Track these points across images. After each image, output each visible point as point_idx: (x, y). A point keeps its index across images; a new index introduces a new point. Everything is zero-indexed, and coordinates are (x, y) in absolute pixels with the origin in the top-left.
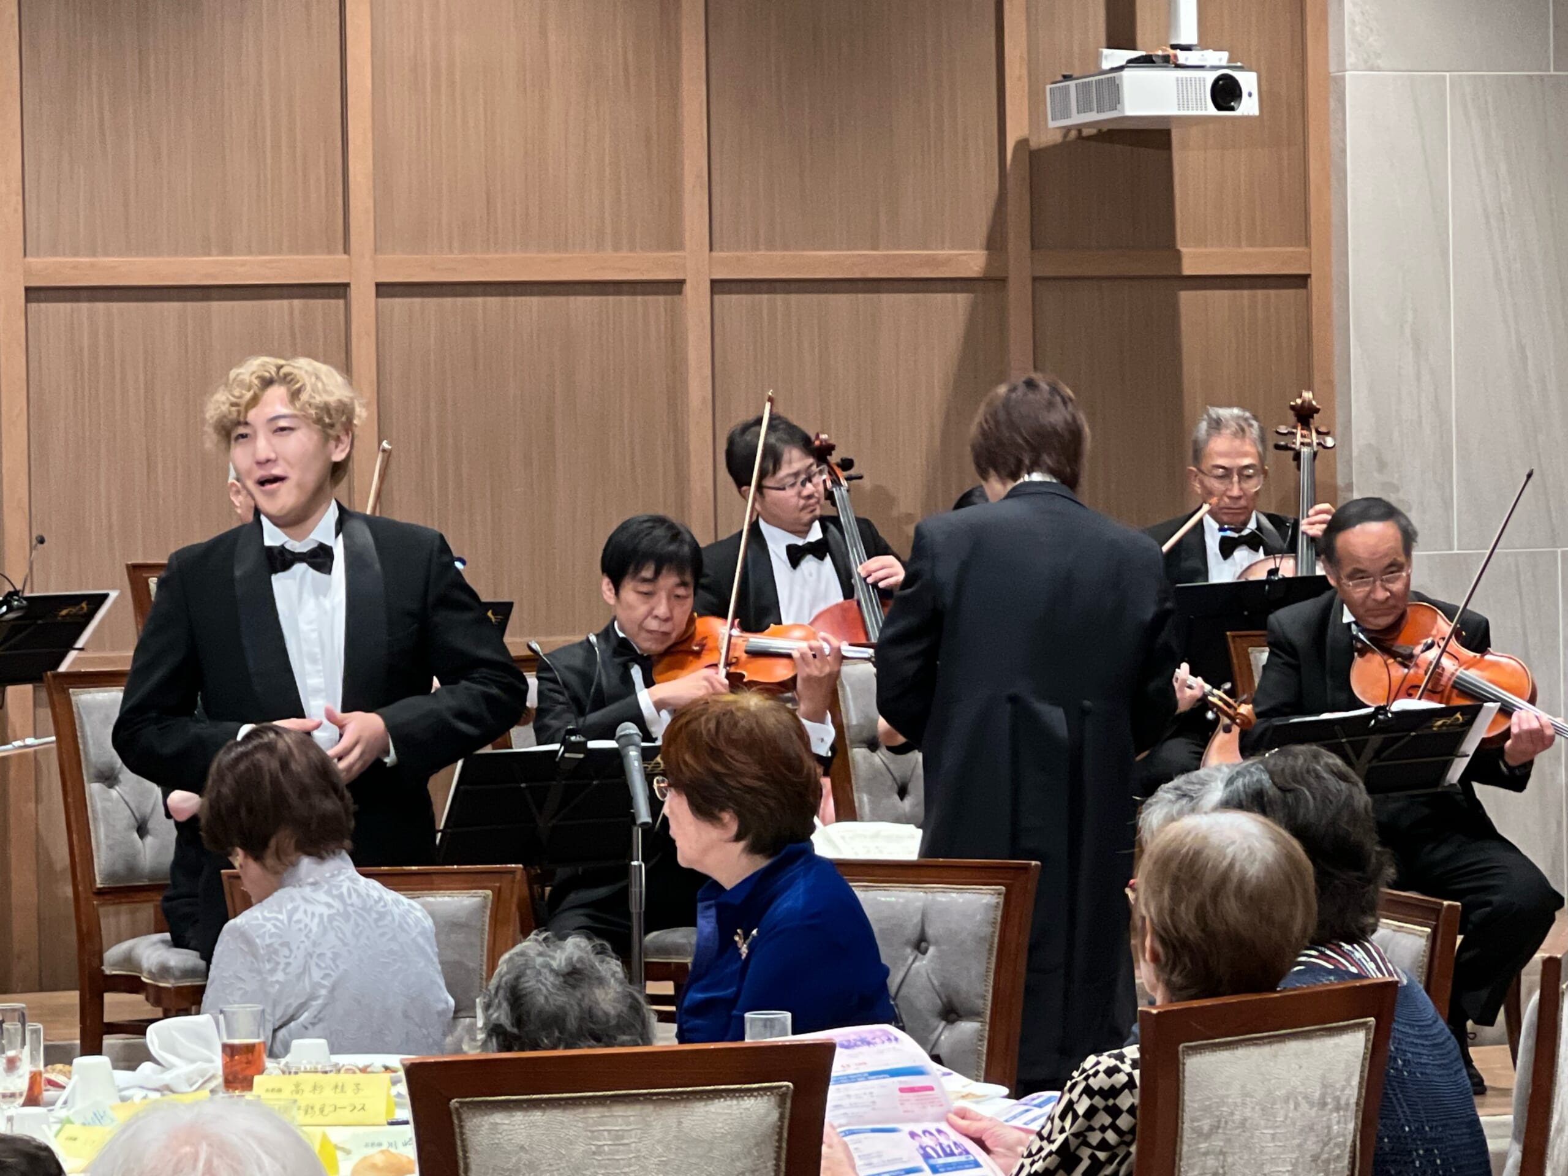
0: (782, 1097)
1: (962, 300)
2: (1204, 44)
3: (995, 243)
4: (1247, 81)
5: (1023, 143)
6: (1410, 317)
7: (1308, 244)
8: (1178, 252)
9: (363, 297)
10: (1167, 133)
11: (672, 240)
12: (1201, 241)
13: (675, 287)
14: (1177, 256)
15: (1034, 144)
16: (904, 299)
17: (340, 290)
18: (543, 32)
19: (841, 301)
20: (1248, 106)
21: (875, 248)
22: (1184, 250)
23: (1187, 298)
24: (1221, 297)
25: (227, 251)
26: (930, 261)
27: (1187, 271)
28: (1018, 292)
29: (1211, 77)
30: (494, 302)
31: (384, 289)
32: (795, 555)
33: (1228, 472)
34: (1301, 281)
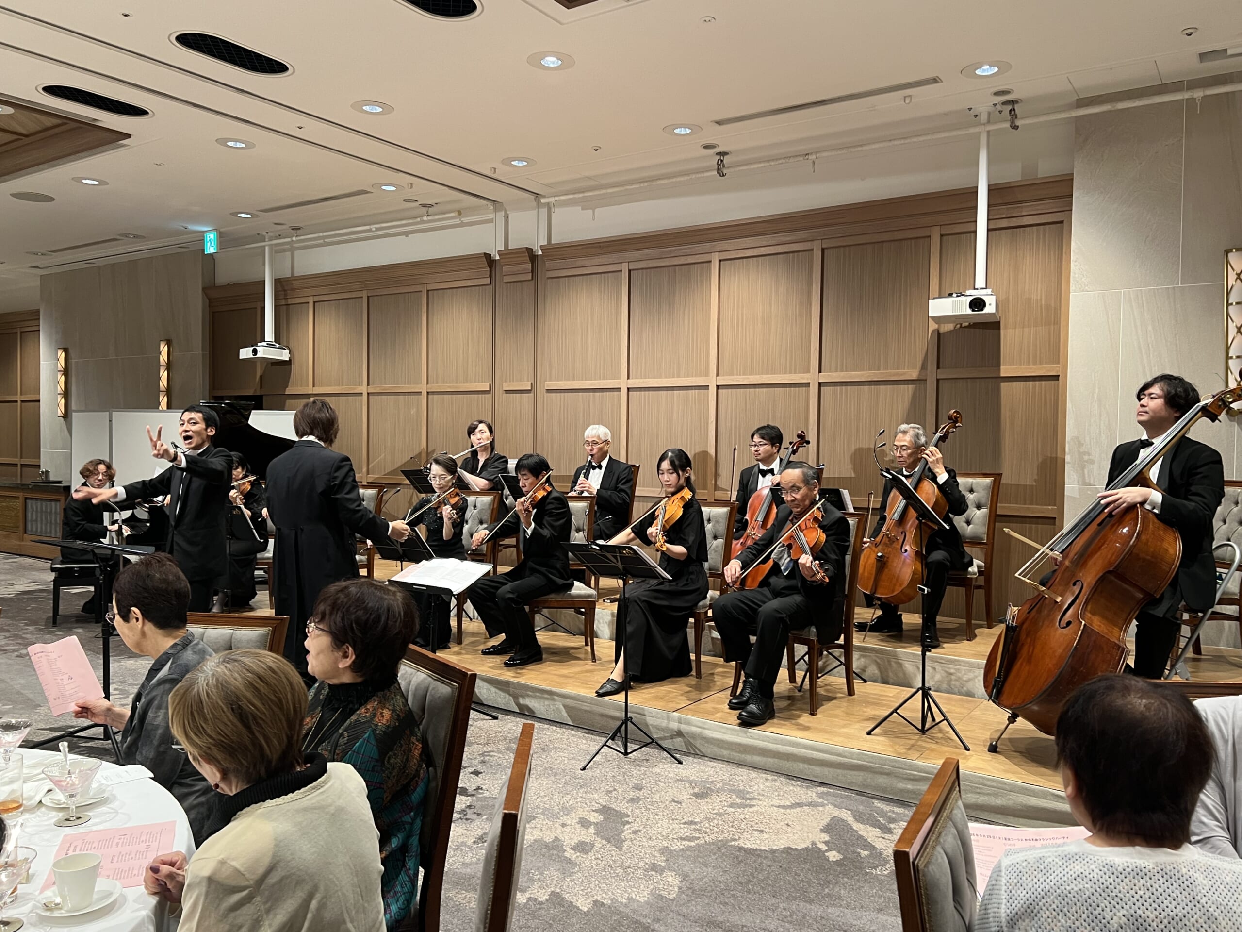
1: (911, 387)
3: (924, 367)
4: (990, 300)
6: (1097, 391)
7: (1058, 363)
8: (1000, 368)
9: (713, 389)
12: (1011, 364)
13: (807, 385)
14: (999, 370)
15: (942, 331)
16: (889, 387)
17: (706, 387)
18: (770, 305)
19: (865, 389)
21: (879, 370)
23: (1003, 384)
24: (1019, 384)
26: (898, 374)
27: (1002, 375)
28: (931, 384)
29: (969, 299)
30: (752, 390)
31: (718, 387)
34: (1056, 377)
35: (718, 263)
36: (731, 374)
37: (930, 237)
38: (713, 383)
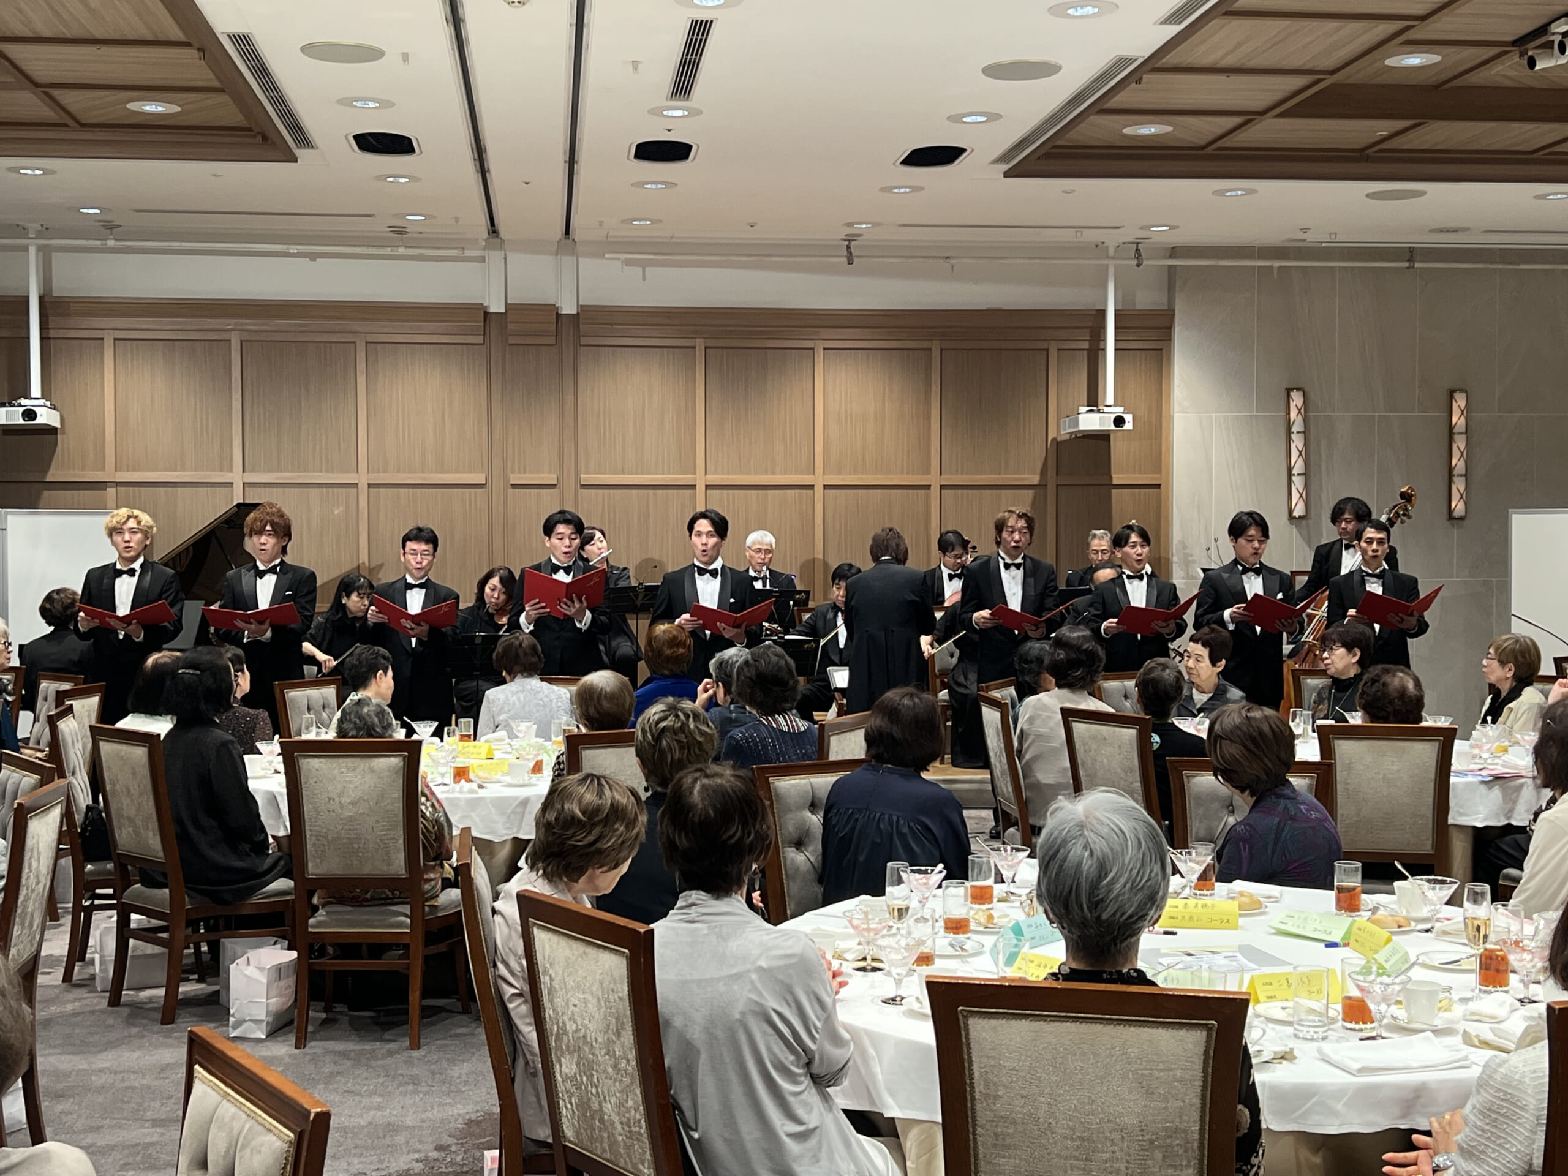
0: (404, 757)
1: (1031, 492)
2: (1115, 405)
3: (1043, 473)
4: (1128, 418)
5: (1054, 439)
6: (1196, 499)
7: (1159, 474)
9: (819, 489)
10: (1109, 436)
11: (928, 472)
13: (928, 487)
14: (1111, 478)
15: (1059, 439)
16: (1010, 492)
17: (812, 487)
18: (884, 403)
19: (988, 492)
20: (1128, 426)
21: (1000, 474)
22: (1114, 476)
23: (1113, 491)
25: (773, 473)
26: (1019, 479)
27: (1115, 482)
29: (1113, 416)
30: (864, 491)
31: (826, 487)
32: (951, 577)
33: (1097, 551)
34: (1158, 486)
35: (822, 352)
36: (839, 473)
37: (1047, 350)
38: (819, 482)
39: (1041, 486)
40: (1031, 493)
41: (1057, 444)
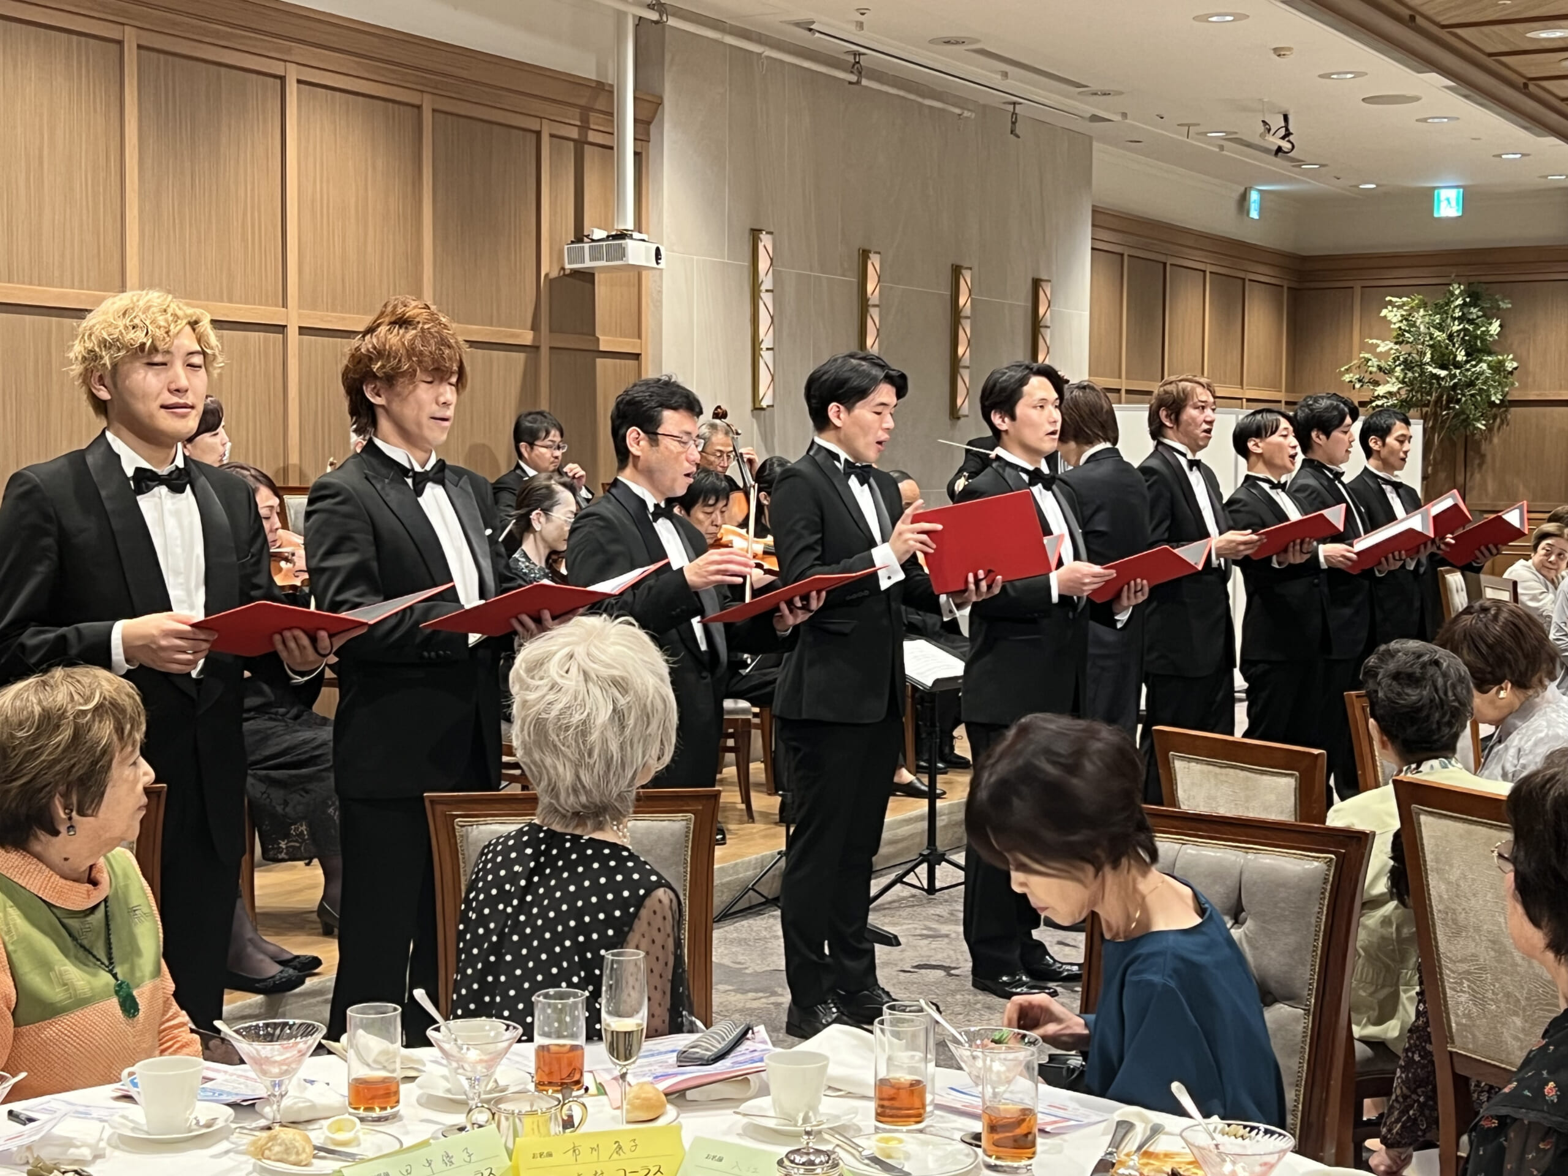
3: (535, 327)
5: (547, 275)
7: (640, 337)
8: (598, 339)
10: (593, 275)
12: (604, 335)
14: (598, 341)
15: (550, 277)
16: (502, 354)
17: (282, 329)
18: (366, 189)
22: (601, 338)
23: (598, 361)
24: (609, 362)
26: (513, 335)
27: (601, 349)
28: (544, 352)
29: (654, 247)
31: (303, 330)
34: (637, 356)
35: (295, 84)
36: (314, 306)
37: (538, 134)
38: (293, 320)
39: (534, 348)
40: (521, 357)
41: (551, 282)
